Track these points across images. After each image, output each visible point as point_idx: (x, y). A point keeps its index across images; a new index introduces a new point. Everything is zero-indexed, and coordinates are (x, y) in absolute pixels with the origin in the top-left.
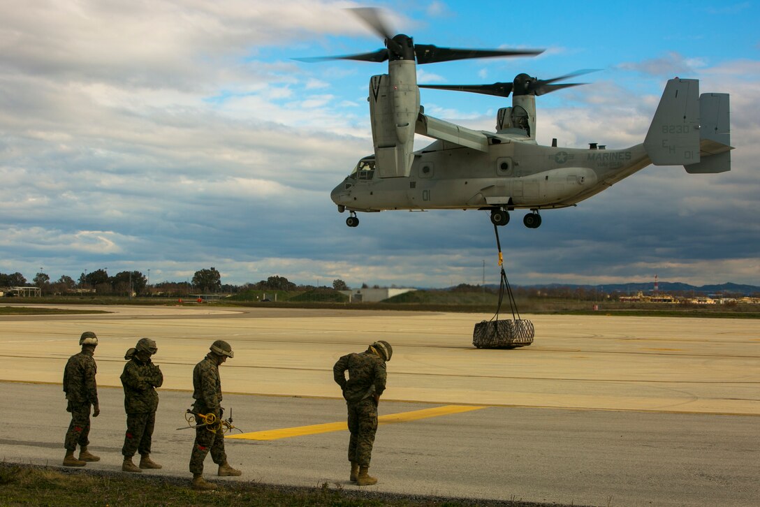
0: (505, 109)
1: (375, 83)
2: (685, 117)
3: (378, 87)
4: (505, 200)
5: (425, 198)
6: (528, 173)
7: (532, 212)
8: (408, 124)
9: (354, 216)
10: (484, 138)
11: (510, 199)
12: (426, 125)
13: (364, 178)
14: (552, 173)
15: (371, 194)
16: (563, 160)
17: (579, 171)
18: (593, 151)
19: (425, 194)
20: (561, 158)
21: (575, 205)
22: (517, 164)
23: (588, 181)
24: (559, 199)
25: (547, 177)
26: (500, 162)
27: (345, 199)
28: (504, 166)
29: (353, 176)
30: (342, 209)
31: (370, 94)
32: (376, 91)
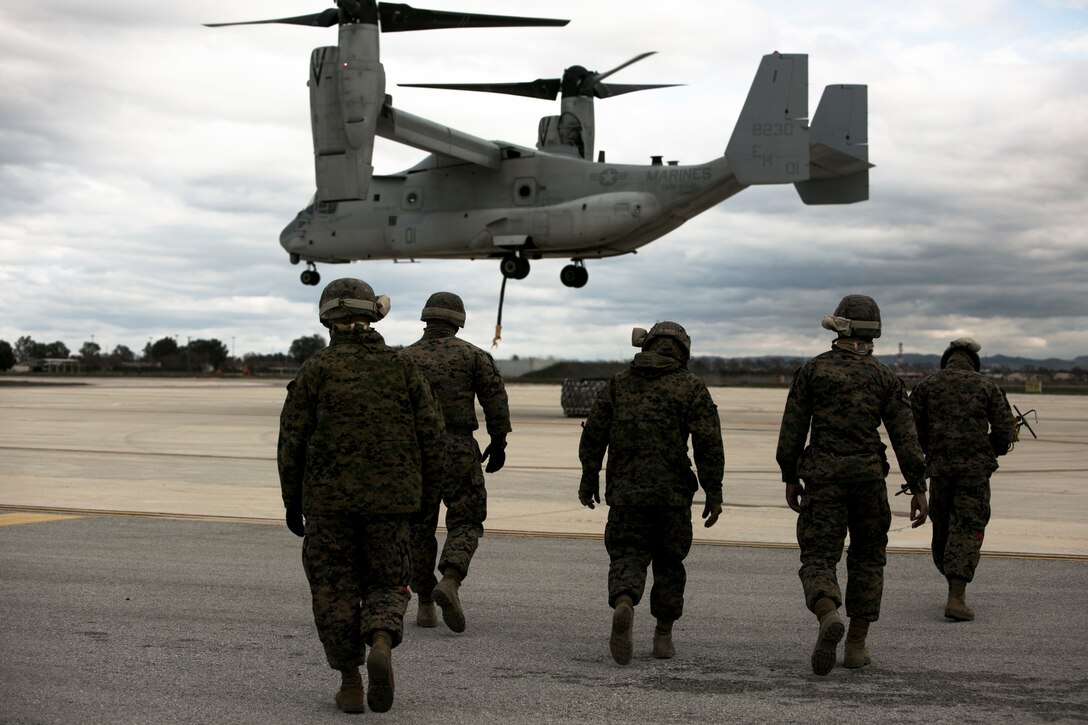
0: (549, 118)
1: (317, 59)
2: (787, 111)
3: (321, 65)
4: (520, 240)
5: (409, 239)
6: (561, 200)
7: (573, 263)
8: (362, 120)
9: (312, 269)
10: (496, 150)
11: (529, 240)
12: (393, 121)
13: (324, 212)
14: (592, 200)
15: (334, 234)
16: (611, 181)
17: (632, 196)
18: (657, 168)
19: (409, 232)
20: (609, 178)
21: (635, 252)
22: (543, 188)
23: (646, 211)
24: (603, 239)
25: (584, 206)
26: (518, 185)
27: (296, 242)
28: (525, 191)
29: (310, 210)
30: (295, 259)
31: (311, 76)
32: (317, 70)
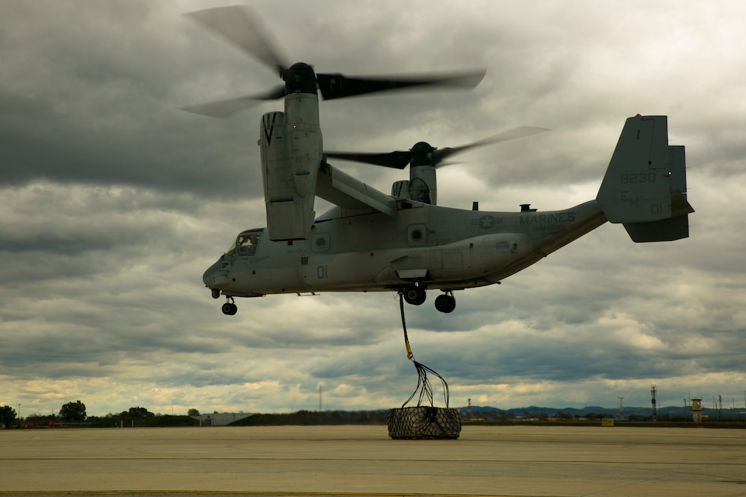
0: (402, 182)
1: (268, 122)
2: (650, 163)
3: (272, 127)
4: (422, 273)
5: (321, 275)
6: (448, 241)
7: (444, 293)
8: (309, 173)
9: (231, 302)
10: (393, 201)
11: (428, 272)
12: (330, 175)
13: (245, 255)
14: (477, 240)
15: (254, 273)
16: (489, 225)
17: (510, 237)
18: (526, 214)
19: (321, 270)
20: (487, 222)
21: (499, 283)
22: (433, 232)
23: (522, 249)
24: (486, 271)
25: (471, 245)
26: (410, 230)
27: (219, 280)
28: (417, 235)
29: (232, 254)
30: (216, 295)
31: (262, 136)
32: (269, 131)
